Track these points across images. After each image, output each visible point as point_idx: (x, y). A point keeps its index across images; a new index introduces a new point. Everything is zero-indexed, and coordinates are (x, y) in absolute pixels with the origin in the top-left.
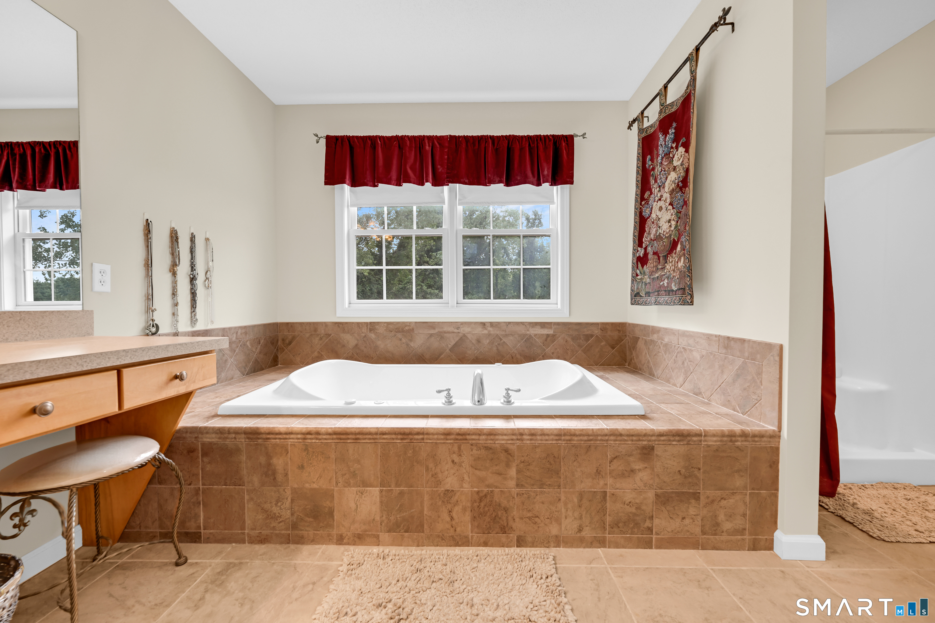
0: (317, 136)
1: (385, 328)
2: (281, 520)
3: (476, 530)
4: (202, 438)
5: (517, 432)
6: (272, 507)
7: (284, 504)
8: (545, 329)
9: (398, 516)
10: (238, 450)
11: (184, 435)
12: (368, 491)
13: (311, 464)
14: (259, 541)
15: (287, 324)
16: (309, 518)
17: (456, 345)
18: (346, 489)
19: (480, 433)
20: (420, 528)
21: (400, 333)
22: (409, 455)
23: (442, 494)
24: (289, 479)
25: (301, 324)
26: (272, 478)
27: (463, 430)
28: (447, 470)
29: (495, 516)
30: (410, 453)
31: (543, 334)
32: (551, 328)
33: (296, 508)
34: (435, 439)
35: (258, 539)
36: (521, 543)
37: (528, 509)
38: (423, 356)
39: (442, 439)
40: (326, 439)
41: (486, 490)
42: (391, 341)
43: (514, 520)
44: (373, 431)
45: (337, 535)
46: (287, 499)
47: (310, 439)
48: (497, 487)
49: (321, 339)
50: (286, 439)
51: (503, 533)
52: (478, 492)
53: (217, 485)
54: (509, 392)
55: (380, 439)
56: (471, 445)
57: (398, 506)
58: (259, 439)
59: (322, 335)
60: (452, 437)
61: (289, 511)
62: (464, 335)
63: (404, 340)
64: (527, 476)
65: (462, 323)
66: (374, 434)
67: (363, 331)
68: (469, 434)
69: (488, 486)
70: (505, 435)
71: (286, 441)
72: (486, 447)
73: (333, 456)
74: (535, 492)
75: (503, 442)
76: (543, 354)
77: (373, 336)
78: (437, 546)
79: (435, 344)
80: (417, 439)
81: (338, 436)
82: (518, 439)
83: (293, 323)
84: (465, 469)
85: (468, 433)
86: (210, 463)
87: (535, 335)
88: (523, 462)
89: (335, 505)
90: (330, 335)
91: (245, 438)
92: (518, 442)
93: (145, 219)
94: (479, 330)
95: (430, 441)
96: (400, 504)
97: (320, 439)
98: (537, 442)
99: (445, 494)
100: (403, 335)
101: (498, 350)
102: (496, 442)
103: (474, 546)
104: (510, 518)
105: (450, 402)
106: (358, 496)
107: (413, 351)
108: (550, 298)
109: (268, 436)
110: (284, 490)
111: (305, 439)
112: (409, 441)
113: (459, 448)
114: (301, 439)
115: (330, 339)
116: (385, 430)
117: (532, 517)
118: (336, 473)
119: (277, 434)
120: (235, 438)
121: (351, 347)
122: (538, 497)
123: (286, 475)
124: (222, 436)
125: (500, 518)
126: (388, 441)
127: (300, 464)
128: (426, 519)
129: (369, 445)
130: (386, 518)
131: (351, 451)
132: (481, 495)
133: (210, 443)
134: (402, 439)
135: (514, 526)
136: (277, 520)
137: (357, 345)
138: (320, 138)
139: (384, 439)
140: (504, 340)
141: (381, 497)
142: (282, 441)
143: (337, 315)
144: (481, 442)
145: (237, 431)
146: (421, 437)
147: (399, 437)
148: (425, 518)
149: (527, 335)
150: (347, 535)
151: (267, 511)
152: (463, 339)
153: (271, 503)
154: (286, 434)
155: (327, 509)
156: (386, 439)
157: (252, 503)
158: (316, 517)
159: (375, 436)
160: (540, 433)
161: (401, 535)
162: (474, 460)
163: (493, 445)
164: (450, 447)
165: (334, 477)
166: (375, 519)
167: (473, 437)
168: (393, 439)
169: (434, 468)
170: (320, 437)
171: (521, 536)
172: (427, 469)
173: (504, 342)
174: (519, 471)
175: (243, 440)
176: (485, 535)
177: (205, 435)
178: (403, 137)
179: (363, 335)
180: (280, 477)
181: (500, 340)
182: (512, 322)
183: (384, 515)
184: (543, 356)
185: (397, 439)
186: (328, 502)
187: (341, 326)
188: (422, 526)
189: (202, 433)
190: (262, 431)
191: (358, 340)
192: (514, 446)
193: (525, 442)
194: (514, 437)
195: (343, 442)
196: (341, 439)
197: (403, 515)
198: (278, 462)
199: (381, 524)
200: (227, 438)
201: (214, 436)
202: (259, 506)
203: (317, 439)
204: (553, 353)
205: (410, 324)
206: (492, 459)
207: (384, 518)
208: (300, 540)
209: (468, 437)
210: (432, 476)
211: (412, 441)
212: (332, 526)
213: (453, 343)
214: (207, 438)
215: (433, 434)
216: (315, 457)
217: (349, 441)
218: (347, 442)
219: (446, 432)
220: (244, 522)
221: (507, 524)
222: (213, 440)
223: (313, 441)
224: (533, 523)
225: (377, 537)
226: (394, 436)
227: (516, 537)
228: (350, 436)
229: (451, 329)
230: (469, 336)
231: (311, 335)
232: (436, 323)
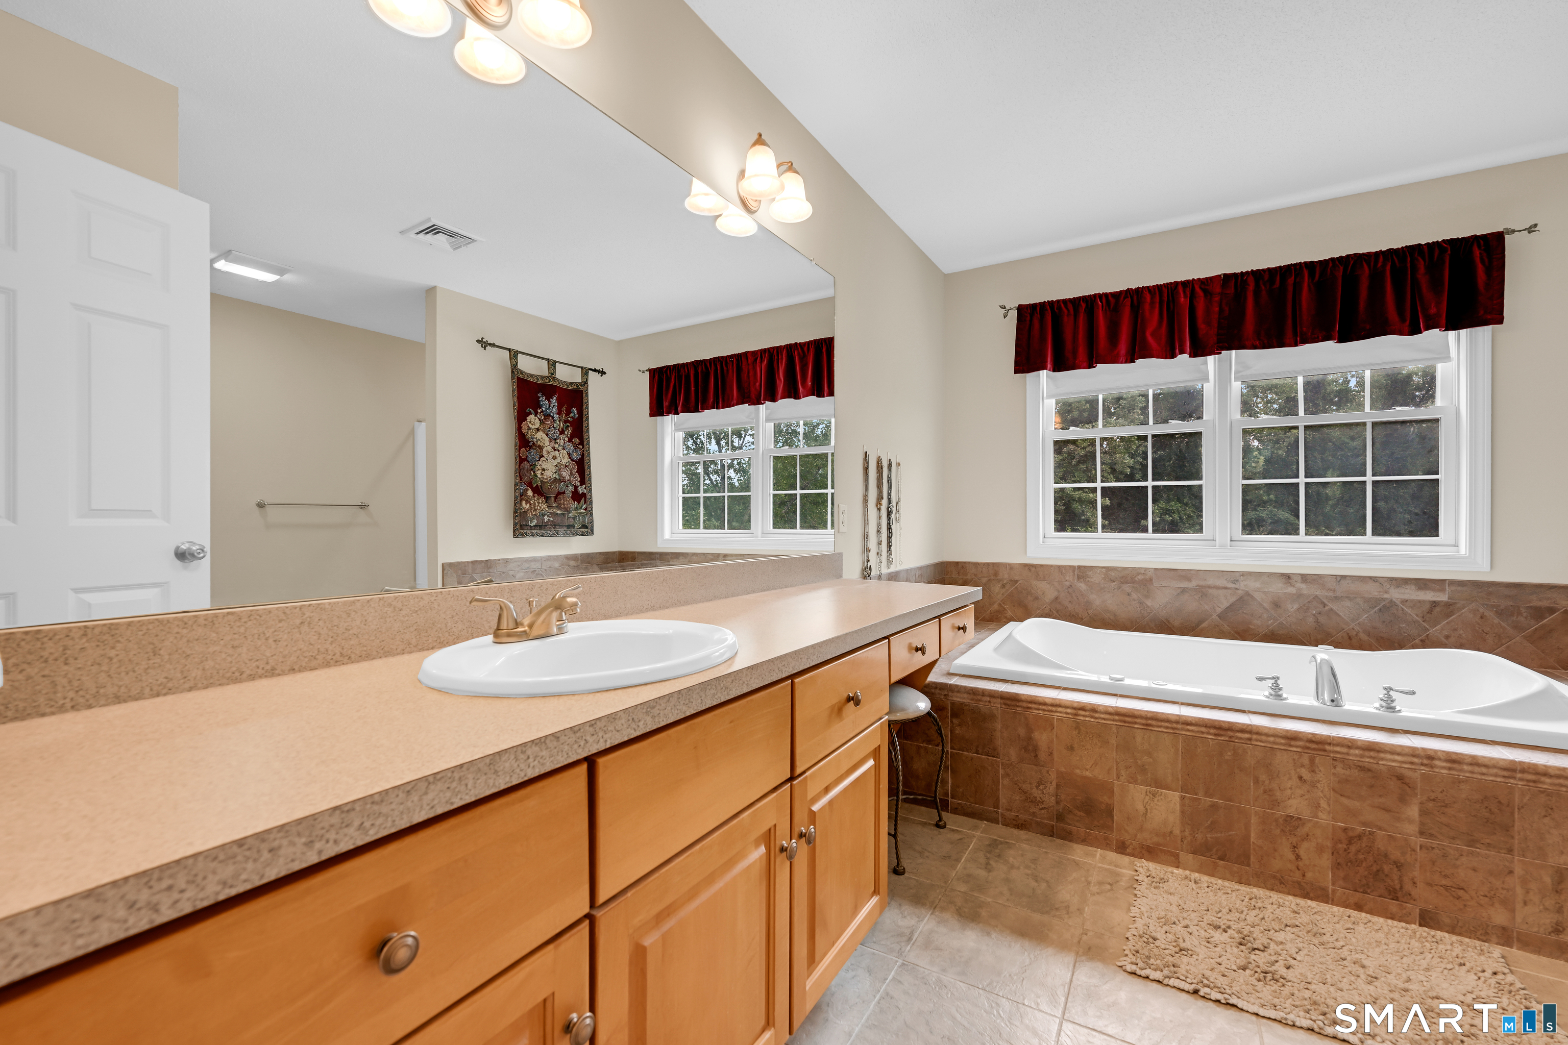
0: (1005, 308)
1: (1103, 576)
2: (1043, 806)
3: (1341, 882)
4: (952, 697)
5: (1422, 754)
6: (1032, 789)
7: (1048, 788)
8: (1428, 592)
9: (1209, 836)
10: (992, 717)
11: (933, 691)
12: (1163, 794)
13: (1083, 746)
14: (1016, 825)
15: (957, 563)
16: (1079, 811)
17: (1230, 608)
18: (1132, 786)
19: (1350, 744)
20: (1244, 859)
21: (1127, 585)
22: (1226, 757)
23: (1281, 820)
24: (1054, 760)
25: (976, 564)
26: (1033, 754)
27: (1318, 737)
28: (1291, 788)
29: (1378, 871)
30: (1228, 755)
31: (1424, 601)
32: (1443, 590)
33: (1063, 797)
34: (1269, 742)
35: (1014, 822)
36: (1427, 920)
37: (1443, 874)
38: (1169, 622)
39: (1281, 744)
40: (1104, 719)
41: (1360, 829)
42: (1113, 596)
43: (1414, 883)
44: (1173, 718)
45: (1117, 840)
46: (1051, 783)
47: (1083, 716)
48: (1380, 829)
49: (1003, 586)
50: (1052, 711)
51: (1393, 899)
52: (1345, 830)
53: (967, 751)
54: (1391, 693)
55: (1182, 729)
56: (1333, 759)
57: (1209, 822)
58: (1018, 706)
59: (1005, 582)
60: (1300, 743)
61: (1053, 798)
62: (1247, 594)
63: (1134, 596)
64: (1441, 823)
65: (1243, 574)
66: (1174, 722)
67: (1067, 578)
68: (1330, 744)
69: (1364, 824)
70: (1399, 754)
71: (1051, 714)
72: (1360, 767)
73: (1113, 741)
74: (1457, 849)
75: (1393, 764)
76: (1423, 637)
77: (1082, 586)
78: (1273, 890)
79: (1191, 605)
80: (1241, 738)
81: (1122, 718)
82: (1422, 764)
83: (965, 563)
84: (1322, 791)
85: (1329, 741)
86: (959, 725)
87: (1404, 602)
88: (1434, 800)
89: (1115, 803)
90: (1017, 582)
91: (1001, 703)
92: (1422, 768)
93: (864, 452)
94: (1278, 587)
95: (1263, 744)
96: (1211, 819)
97: (1096, 718)
98: (1462, 774)
99: (1285, 820)
100: (1133, 587)
101: (1317, 621)
102: (1380, 762)
103: (1337, 905)
104: (1406, 879)
105: (1278, 696)
106: (1147, 798)
107: (1150, 613)
108: (1437, 536)
109: (1030, 705)
110: (1048, 772)
111: (1076, 715)
112: (1227, 739)
113: (1312, 761)
114: (1071, 714)
115: (1016, 588)
116: (1190, 719)
117: (1452, 887)
118: (1117, 763)
119: (1040, 704)
120: (990, 702)
121: (1047, 601)
122: (1464, 859)
123: (1051, 754)
124: (975, 697)
125: (1387, 875)
126: (1194, 734)
127: (1069, 745)
128: (1254, 849)
129: (1166, 735)
130: (1190, 834)
131: (1139, 739)
132: (1351, 834)
133: (961, 704)
134: (1215, 735)
135: (1414, 892)
136: (1038, 805)
137: (1057, 598)
138: (1008, 310)
139: (1188, 730)
140: (1331, 605)
141: (1183, 805)
142: (1046, 713)
143: (1028, 555)
144: (1351, 758)
145: (992, 695)
146: (1247, 736)
147: (1212, 731)
148: (1252, 847)
149: (1383, 599)
150: (1131, 844)
151: (1025, 793)
152: (1244, 599)
153: (1030, 783)
154: (1052, 705)
155: (1103, 805)
156: (1192, 731)
157: (1007, 780)
158: (1088, 813)
159: (1175, 725)
160: (1470, 760)
161: (1213, 862)
162: (1339, 782)
163: (1375, 766)
164: (1296, 757)
165: (1115, 768)
166: (1174, 832)
167: (1338, 749)
168: (1202, 733)
169: (1267, 782)
170: (1097, 715)
171: (1429, 911)
172: (1256, 781)
173: (1331, 610)
174: (1423, 813)
175: (999, 706)
176: (1359, 895)
177: (955, 694)
178: (1139, 291)
179: (1068, 584)
180: (1043, 756)
181: (1321, 606)
182: (1350, 576)
183: (1187, 830)
184: (1422, 641)
185: (1208, 733)
186: (1105, 797)
187: (1033, 569)
188: (1248, 857)
189: (953, 691)
190: (1023, 698)
191: (1059, 591)
192: (1416, 774)
193: (1437, 770)
194: (1416, 760)
195: (1128, 727)
196: (1125, 722)
197: (1216, 835)
198: (1042, 738)
199: (1182, 841)
200: (980, 700)
201: (965, 696)
202: (1016, 784)
203: (1092, 717)
204: (1447, 637)
205: (1145, 571)
206: (1372, 786)
207: (1187, 833)
208: (1067, 836)
209: (1327, 747)
210: (1265, 792)
211: (1233, 740)
212: (1110, 828)
213: (1225, 604)
214: (957, 697)
215: (1267, 735)
216: (1088, 738)
217: (1136, 726)
218: (1134, 727)
219: (1289, 735)
220: (998, 799)
221: (1401, 888)
222: (964, 701)
223: (1087, 719)
224: (1454, 897)
225: (1177, 856)
226: (1203, 729)
227: (1418, 910)
228: (1138, 720)
229: (1221, 582)
230: (1257, 596)
231: (990, 580)
232: (1192, 572)
